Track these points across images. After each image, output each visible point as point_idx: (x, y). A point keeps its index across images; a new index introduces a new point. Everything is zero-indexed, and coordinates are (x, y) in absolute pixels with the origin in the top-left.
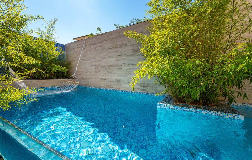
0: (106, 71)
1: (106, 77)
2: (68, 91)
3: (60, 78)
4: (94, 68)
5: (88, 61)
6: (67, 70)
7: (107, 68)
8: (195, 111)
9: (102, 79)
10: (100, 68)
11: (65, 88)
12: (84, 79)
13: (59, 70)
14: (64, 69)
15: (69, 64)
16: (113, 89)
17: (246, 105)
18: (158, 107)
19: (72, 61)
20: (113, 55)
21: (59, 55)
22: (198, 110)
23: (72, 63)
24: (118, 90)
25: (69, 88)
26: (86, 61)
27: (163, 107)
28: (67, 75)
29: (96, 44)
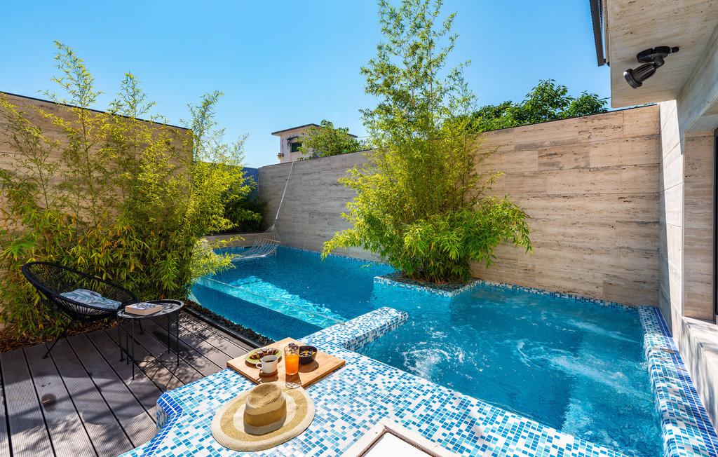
0: (326, 222)
1: (327, 233)
2: (264, 256)
3: (249, 232)
4: (306, 215)
5: (297, 203)
6: (261, 217)
7: (327, 217)
8: (410, 287)
9: (319, 235)
10: (316, 217)
11: (259, 249)
12: (289, 233)
13: (249, 218)
14: (256, 216)
15: (265, 204)
16: (337, 254)
17: (504, 285)
18: (375, 282)
19: (270, 200)
20: (336, 196)
21: (248, 191)
22: (413, 286)
23: (270, 203)
24: (345, 257)
25: (265, 251)
26: (293, 202)
27: (379, 282)
28: (260, 226)
29: (309, 174)
